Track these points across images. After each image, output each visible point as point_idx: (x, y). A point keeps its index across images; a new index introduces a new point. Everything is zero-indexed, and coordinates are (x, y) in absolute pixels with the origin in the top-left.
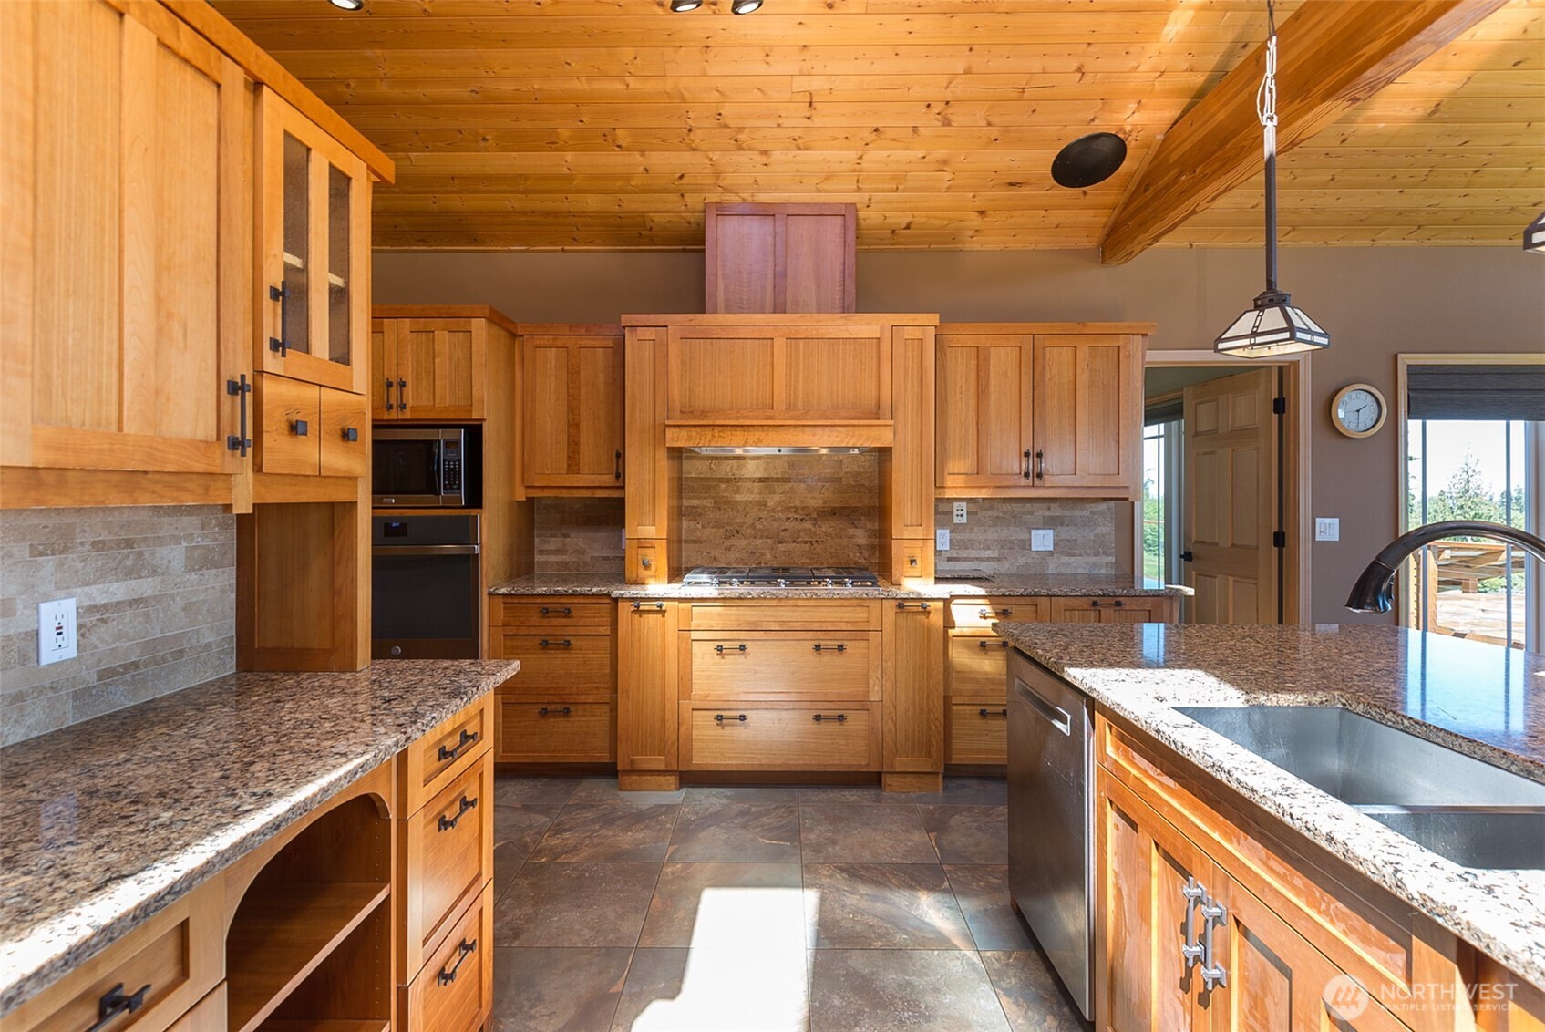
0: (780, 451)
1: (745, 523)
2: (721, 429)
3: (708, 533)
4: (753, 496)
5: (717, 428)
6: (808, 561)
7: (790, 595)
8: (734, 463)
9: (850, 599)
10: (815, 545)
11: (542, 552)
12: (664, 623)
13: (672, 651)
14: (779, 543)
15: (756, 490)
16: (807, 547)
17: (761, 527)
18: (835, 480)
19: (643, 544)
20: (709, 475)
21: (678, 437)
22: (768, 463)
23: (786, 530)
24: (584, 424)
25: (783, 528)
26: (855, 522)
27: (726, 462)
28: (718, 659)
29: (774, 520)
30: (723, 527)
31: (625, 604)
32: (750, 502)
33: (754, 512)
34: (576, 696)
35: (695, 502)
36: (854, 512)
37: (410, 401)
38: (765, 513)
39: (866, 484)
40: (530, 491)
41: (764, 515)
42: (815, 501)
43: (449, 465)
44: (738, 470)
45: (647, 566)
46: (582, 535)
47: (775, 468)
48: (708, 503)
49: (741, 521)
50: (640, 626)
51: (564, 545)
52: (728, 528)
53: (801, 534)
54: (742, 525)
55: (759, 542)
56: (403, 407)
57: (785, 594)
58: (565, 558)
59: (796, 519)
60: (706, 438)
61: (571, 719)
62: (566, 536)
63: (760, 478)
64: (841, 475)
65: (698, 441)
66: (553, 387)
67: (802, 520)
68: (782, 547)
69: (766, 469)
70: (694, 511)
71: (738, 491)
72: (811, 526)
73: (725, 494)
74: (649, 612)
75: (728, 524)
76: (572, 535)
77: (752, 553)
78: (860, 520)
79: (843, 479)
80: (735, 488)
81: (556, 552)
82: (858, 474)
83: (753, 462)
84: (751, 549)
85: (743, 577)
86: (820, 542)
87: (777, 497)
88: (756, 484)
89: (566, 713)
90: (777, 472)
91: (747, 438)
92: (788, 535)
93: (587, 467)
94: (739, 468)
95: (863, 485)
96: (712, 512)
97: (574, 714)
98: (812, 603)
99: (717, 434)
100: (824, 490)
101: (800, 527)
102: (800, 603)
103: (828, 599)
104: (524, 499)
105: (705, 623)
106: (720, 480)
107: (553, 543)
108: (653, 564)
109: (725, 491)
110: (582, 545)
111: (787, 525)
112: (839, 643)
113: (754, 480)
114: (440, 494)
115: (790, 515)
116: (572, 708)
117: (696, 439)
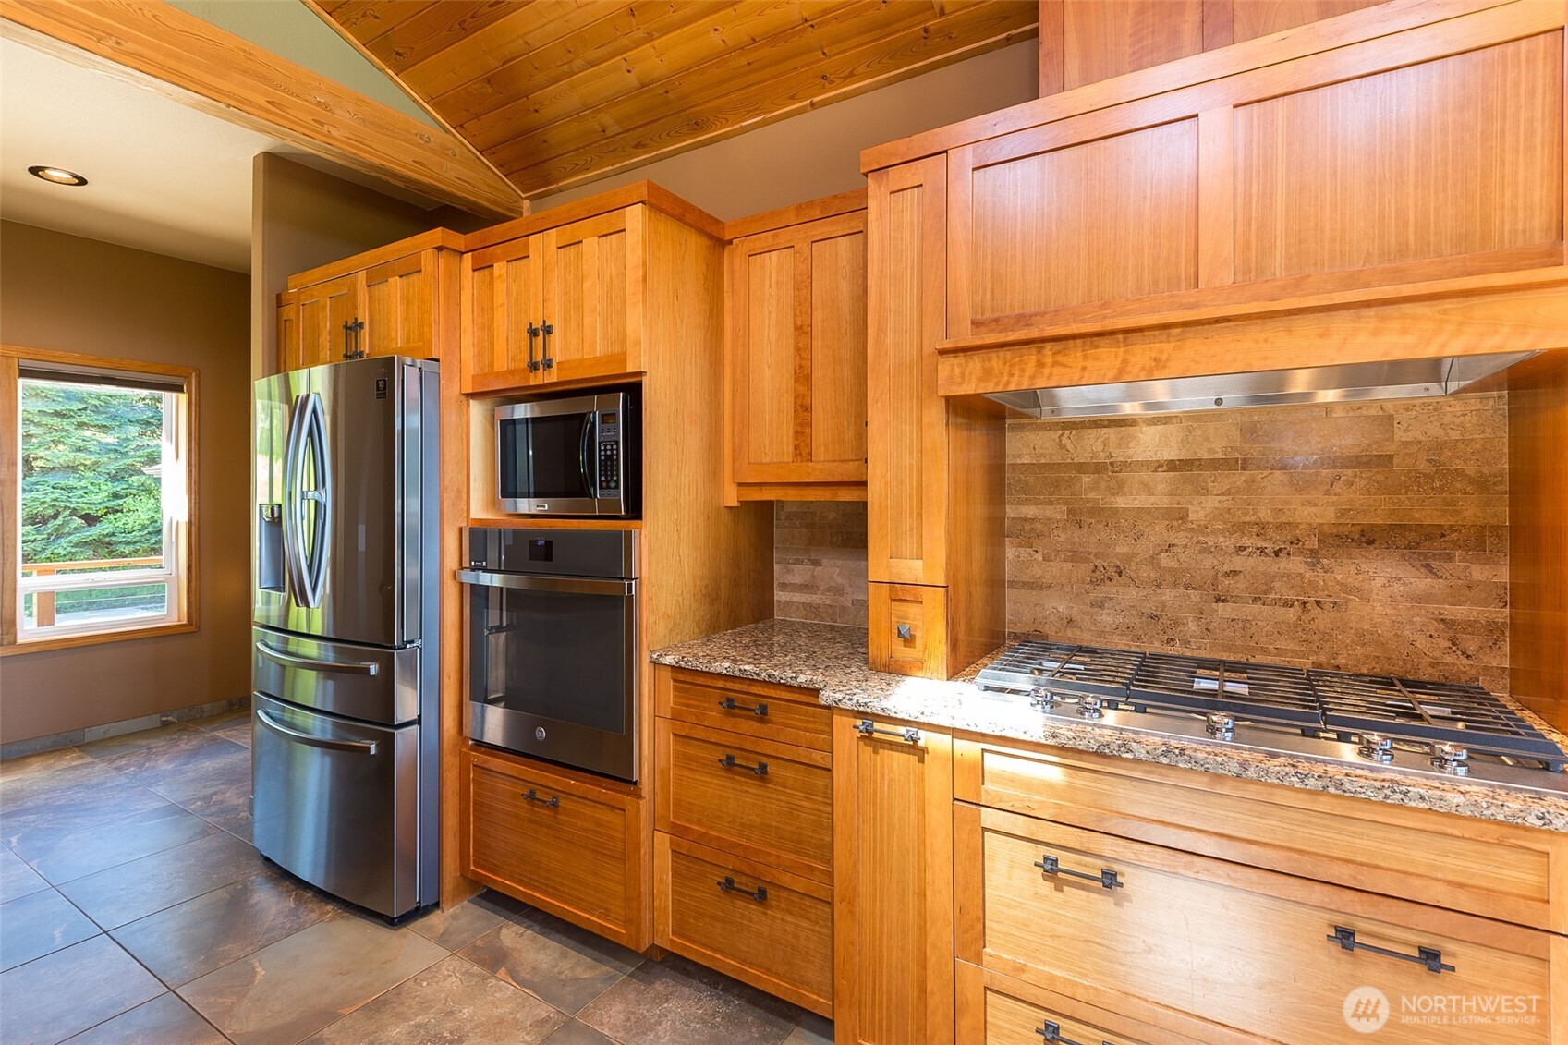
0: (1219, 402)
1: (1134, 555)
2: (1058, 346)
3: (1058, 569)
4: (1152, 499)
5: (1048, 346)
6: (1292, 646)
7: (1251, 773)
8: (1111, 433)
9: (1473, 819)
10: (1315, 611)
11: (784, 586)
12: (922, 778)
13: (939, 844)
14: (1218, 600)
15: (1161, 487)
16: (1291, 614)
17: (1173, 564)
18: (1371, 462)
19: (901, 592)
20: (1057, 459)
21: (963, 375)
22: (1190, 430)
23: (1235, 573)
24: (818, 376)
25: (1226, 568)
26: (1435, 564)
27: (1092, 433)
28: (1046, 888)
29: (1203, 551)
30: (1087, 560)
31: (844, 719)
32: (1148, 511)
33: (1158, 532)
34: (775, 872)
35: (1029, 511)
36: (1429, 537)
37: (557, 355)
38: (1182, 534)
39: (1470, 470)
40: (744, 491)
41: (1180, 538)
42: (1313, 509)
43: (606, 450)
44: (1119, 446)
45: (909, 640)
46: (840, 563)
47: (1207, 439)
48: (1057, 512)
49: (1126, 549)
50: (875, 772)
51: (814, 577)
52: (1098, 562)
53: (1277, 584)
54: (1129, 558)
55: (1168, 595)
56: (548, 364)
57: (1235, 767)
58: (814, 598)
59: (1262, 550)
60: (1023, 371)
61: (769, 912)
62: (816, 563)
63: (1172, 461)
64: (1391, 448)
65: (1005, 379)
66: (774, 315)
67: (1277, 553)
68: (1224, 610)
69: (1184, 442)
70: (1027, 527)
71: (1119, 489)
72: (1302, 568)
73: (1091, 496)
74: (892, 746)
75: (1097, 555)
76: (825, 562)
77: (1153, 617)
78: (1450, 558)
79: (1396, 461)
80: (1113, 484)
81: (805, 588)
82: (1441, 445)
83: (1152, 429)
84: (1149, 607)
85: (1116, 692)
86: (1328, 606)
87: (1211, 503)
88: (1160, 475)
89: (761, 897)
90: (1214, 444)
91: (1125, 362)
92: (1241, 585)
93: (823, 449)
94: (1123, 443)
95: (1459, 472)
96: (1064, 529)
97: (774, 903)
98: (1323, 805)
99: (1049, 360)
100: (1336, 488)
101: (1275, 568)
102: (1281, 797)
103: (1382, 803)
104: (736, 504)
105: (1013, 797)
106: (1081, 468)
107: (799, 574)
108: (918, 634)
109: (1092, 489)
110: (839, 580)
111: (1238, 562)
112: (1426, 941)
113: (1157, 466)
114: (595, 496)
115: (1246, 542)
116: (771, 892)
117: (1002, 374)
